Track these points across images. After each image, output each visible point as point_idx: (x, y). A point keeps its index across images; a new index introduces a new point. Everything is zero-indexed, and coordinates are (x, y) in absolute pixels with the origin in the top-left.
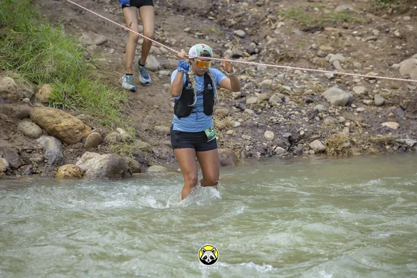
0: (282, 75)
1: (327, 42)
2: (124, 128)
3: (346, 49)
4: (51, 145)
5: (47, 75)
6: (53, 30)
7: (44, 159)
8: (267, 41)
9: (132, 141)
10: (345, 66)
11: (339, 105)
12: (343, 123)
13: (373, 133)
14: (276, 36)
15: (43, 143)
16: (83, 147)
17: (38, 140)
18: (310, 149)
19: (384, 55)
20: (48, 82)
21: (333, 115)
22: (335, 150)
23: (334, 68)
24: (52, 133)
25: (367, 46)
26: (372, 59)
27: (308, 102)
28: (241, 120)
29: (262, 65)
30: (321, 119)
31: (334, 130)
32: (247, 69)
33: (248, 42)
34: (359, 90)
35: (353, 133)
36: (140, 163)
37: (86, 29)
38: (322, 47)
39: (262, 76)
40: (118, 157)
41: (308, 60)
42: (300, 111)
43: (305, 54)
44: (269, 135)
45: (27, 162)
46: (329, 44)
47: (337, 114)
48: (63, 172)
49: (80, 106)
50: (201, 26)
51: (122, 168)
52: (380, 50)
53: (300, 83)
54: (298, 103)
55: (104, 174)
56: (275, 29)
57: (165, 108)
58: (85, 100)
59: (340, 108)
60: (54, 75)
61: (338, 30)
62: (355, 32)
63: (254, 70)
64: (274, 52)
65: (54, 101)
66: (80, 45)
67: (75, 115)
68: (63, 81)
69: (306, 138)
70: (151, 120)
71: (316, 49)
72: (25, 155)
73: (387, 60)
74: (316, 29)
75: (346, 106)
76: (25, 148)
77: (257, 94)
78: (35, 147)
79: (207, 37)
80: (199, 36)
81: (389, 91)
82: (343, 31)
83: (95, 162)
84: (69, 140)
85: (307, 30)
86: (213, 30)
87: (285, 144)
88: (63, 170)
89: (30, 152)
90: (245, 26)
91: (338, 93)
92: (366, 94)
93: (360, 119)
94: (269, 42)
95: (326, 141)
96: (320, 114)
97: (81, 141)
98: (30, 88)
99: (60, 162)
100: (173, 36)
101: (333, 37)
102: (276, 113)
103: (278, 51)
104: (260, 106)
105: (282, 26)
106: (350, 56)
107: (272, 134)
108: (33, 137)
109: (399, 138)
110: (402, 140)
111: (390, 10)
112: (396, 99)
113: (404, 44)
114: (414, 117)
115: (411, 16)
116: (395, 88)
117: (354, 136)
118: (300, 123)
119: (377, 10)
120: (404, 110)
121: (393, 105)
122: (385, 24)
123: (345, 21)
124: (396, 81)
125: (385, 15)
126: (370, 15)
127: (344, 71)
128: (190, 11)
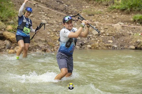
1: (95, 18)
3: (100, 20)
10: (99, 25)
11: (96, 35)
12: (97, 40)
13: (105, 43)
18: (87, 47)
21: (94, 38)
23: (96, 25)
24: (9, 39)
25: (105, 20)
31: (94, 42)
34: (102, 31)
35: (100, 43)
38: (93, 20)
39: (76, 26)
52: (109, 21)
56: (81, 14)
59: (97, 36)
61: (98, 16)
62: (103, 16)
69: (86, 44)
71: (91, 20)
74: (92, 15)
75: (98, 35)
79: (62, 16)
80: (60, 16)
81: (110, 32)
82: (99, 16)
85: (89, 15)
87: (80, 46)
90: (73, 14)
91: (96, 32)
92: (104, 32)
93: (102, 39)
95: (92, 45)
96: (91, 37)
98: (4, 26)
100: (52, 15)
101: (96, 17)
105: (83, 14)
106: (100, 22)
109: (113, 45)
110: (113, 46)
111: (112, 12)
112: (112, 34)
113: (115, 20)
114: (117, 39)
115: (118, 13)
116: (112, 31)
117: (100, 44)
118: (84, 40)
119: (109, 11)
120: (114, 37)
121: (111, 36)
122: (111, 15)
123: (100, 13)
124: (113, 29)
125: (111, 13)
126: (107, 12)
127: (98, 26)
128: (58, 10)
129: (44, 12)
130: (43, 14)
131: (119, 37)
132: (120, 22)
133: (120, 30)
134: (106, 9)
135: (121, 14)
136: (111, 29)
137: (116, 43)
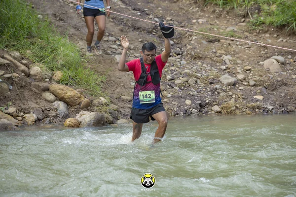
0: (195, 67)
1: (222, 48)
2: (104, 97)
3: (232, 53)
4: (61, 106)
5: (59, 66)
6: (63, 40)
7: (57, 114)
8: (186, 47)
9: (108, 105)
10: (232, 63)
11: (229, 85)
12: (231, 96)
13: (249, 102)
14: (192, 44)
15: (56, 105)
16: (80, 108)
17: (54, 103)
18: (212, 111)
19: (255, 57)
20: (59, 69)
21: (225, 91)
22: (227, 112)
23: (226, 64)
24: (62, 99)
25: (245, 51)
26: (248, 59)
27: (211, 83)
28: (172, 93)
29: (184, 62)
30: (218, 93)
31: (226, 100)
32: (175, 63)
33: (175, 48)
34: (240, 77)
36: (113, 117)
37: (81, 39)
38: (219, 52)
39: (184, 68)
40: (100, 114)
41: (211, 59)
42: (206, 89)
43: (209, 55)
44: (188, 102)
45: (47, 116)
46: (223, 50)
47: (228, 90)
48: (68, 122)
49: (78, 84)
50: (148, 38)
51: (103, 121)
52: (252, 54)
53: (206, 72)
54: (205, 84)
55: (92, 124)
56: (191, 40)
57: (127, 85)
58: (81, 80)
59: (230, 87)
60: (64, 66)
61: (228, 42)
62: (238, 43)
63: (179, 64)
64: (191, 54)
65: (63, 81)
66: (78, 48)
67: (75, 89)
68: (68, 69)
69: (210, 104)
70: (119, 92)
71: (215, 53)
72: (46, 112)
73: (256, 60)
74: (215, 41)
75: (233, 85)
76: (47, 108)
77: (181, 78)
78: (52, 107)
81: (258, 78)
82: (231, 42)
83: (87, 117)
84: (72, 104)
85: (210, 42)
86: (155, 40)
87: (197, 108)
88: (68, 121)
89: (49, 111)
90: (174, 39)
91: (228, 78)
92: (245, 79)
93: (241, 93)
94: (188, 48)
95: (221, 106)
96: (218, 90)
97: (79, 104)
98: (49, 73)
99: (66, 116)
100: (132, 44)
101: (225, 46)
102: (192, 89)
103: (193, 54)
104: (182, 86)
105: (195, 39)
106: (235, 57)
107: (190, 101)
108: (51, 102)
109: (263, 105)
110: (265, 106)
111: (258, 31)
112: (262, 82)
113: (266, 51)
114: (272, 93)
115: (270, 34)
116: (261, 76)
117: (237, 103)
118: (206, 95)
119: (250, 30)
120: (266, 88)
121: (260, 86)
122: (255, 38)
123: (232, 36)
124: (261, 72)
125: (255, 34)
126: (246, 34)
127: (232, 66)
128: (141, 29)
129: (112, 36)
130: (112, 41)
131: (275, 89)
132: (275, 55)
133: (277, 73)
134: (245, 26)
135: (278, 36)
136: (259, 70)
137: (270, 101)
